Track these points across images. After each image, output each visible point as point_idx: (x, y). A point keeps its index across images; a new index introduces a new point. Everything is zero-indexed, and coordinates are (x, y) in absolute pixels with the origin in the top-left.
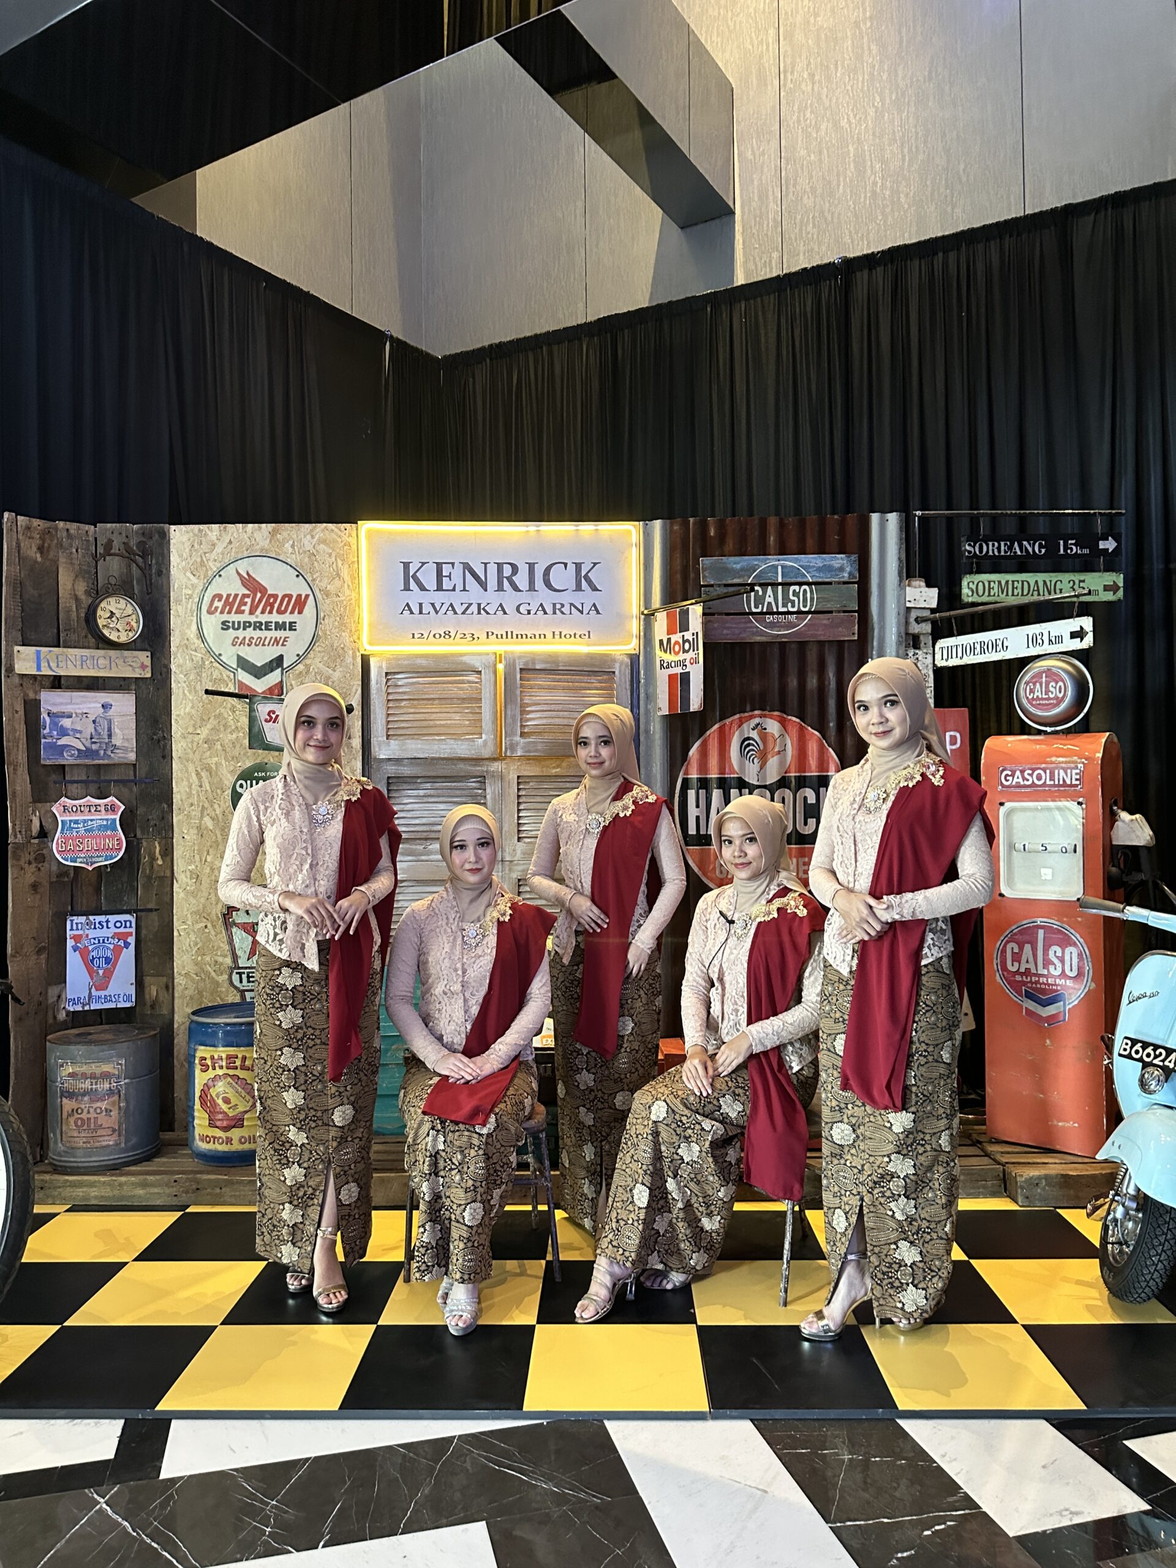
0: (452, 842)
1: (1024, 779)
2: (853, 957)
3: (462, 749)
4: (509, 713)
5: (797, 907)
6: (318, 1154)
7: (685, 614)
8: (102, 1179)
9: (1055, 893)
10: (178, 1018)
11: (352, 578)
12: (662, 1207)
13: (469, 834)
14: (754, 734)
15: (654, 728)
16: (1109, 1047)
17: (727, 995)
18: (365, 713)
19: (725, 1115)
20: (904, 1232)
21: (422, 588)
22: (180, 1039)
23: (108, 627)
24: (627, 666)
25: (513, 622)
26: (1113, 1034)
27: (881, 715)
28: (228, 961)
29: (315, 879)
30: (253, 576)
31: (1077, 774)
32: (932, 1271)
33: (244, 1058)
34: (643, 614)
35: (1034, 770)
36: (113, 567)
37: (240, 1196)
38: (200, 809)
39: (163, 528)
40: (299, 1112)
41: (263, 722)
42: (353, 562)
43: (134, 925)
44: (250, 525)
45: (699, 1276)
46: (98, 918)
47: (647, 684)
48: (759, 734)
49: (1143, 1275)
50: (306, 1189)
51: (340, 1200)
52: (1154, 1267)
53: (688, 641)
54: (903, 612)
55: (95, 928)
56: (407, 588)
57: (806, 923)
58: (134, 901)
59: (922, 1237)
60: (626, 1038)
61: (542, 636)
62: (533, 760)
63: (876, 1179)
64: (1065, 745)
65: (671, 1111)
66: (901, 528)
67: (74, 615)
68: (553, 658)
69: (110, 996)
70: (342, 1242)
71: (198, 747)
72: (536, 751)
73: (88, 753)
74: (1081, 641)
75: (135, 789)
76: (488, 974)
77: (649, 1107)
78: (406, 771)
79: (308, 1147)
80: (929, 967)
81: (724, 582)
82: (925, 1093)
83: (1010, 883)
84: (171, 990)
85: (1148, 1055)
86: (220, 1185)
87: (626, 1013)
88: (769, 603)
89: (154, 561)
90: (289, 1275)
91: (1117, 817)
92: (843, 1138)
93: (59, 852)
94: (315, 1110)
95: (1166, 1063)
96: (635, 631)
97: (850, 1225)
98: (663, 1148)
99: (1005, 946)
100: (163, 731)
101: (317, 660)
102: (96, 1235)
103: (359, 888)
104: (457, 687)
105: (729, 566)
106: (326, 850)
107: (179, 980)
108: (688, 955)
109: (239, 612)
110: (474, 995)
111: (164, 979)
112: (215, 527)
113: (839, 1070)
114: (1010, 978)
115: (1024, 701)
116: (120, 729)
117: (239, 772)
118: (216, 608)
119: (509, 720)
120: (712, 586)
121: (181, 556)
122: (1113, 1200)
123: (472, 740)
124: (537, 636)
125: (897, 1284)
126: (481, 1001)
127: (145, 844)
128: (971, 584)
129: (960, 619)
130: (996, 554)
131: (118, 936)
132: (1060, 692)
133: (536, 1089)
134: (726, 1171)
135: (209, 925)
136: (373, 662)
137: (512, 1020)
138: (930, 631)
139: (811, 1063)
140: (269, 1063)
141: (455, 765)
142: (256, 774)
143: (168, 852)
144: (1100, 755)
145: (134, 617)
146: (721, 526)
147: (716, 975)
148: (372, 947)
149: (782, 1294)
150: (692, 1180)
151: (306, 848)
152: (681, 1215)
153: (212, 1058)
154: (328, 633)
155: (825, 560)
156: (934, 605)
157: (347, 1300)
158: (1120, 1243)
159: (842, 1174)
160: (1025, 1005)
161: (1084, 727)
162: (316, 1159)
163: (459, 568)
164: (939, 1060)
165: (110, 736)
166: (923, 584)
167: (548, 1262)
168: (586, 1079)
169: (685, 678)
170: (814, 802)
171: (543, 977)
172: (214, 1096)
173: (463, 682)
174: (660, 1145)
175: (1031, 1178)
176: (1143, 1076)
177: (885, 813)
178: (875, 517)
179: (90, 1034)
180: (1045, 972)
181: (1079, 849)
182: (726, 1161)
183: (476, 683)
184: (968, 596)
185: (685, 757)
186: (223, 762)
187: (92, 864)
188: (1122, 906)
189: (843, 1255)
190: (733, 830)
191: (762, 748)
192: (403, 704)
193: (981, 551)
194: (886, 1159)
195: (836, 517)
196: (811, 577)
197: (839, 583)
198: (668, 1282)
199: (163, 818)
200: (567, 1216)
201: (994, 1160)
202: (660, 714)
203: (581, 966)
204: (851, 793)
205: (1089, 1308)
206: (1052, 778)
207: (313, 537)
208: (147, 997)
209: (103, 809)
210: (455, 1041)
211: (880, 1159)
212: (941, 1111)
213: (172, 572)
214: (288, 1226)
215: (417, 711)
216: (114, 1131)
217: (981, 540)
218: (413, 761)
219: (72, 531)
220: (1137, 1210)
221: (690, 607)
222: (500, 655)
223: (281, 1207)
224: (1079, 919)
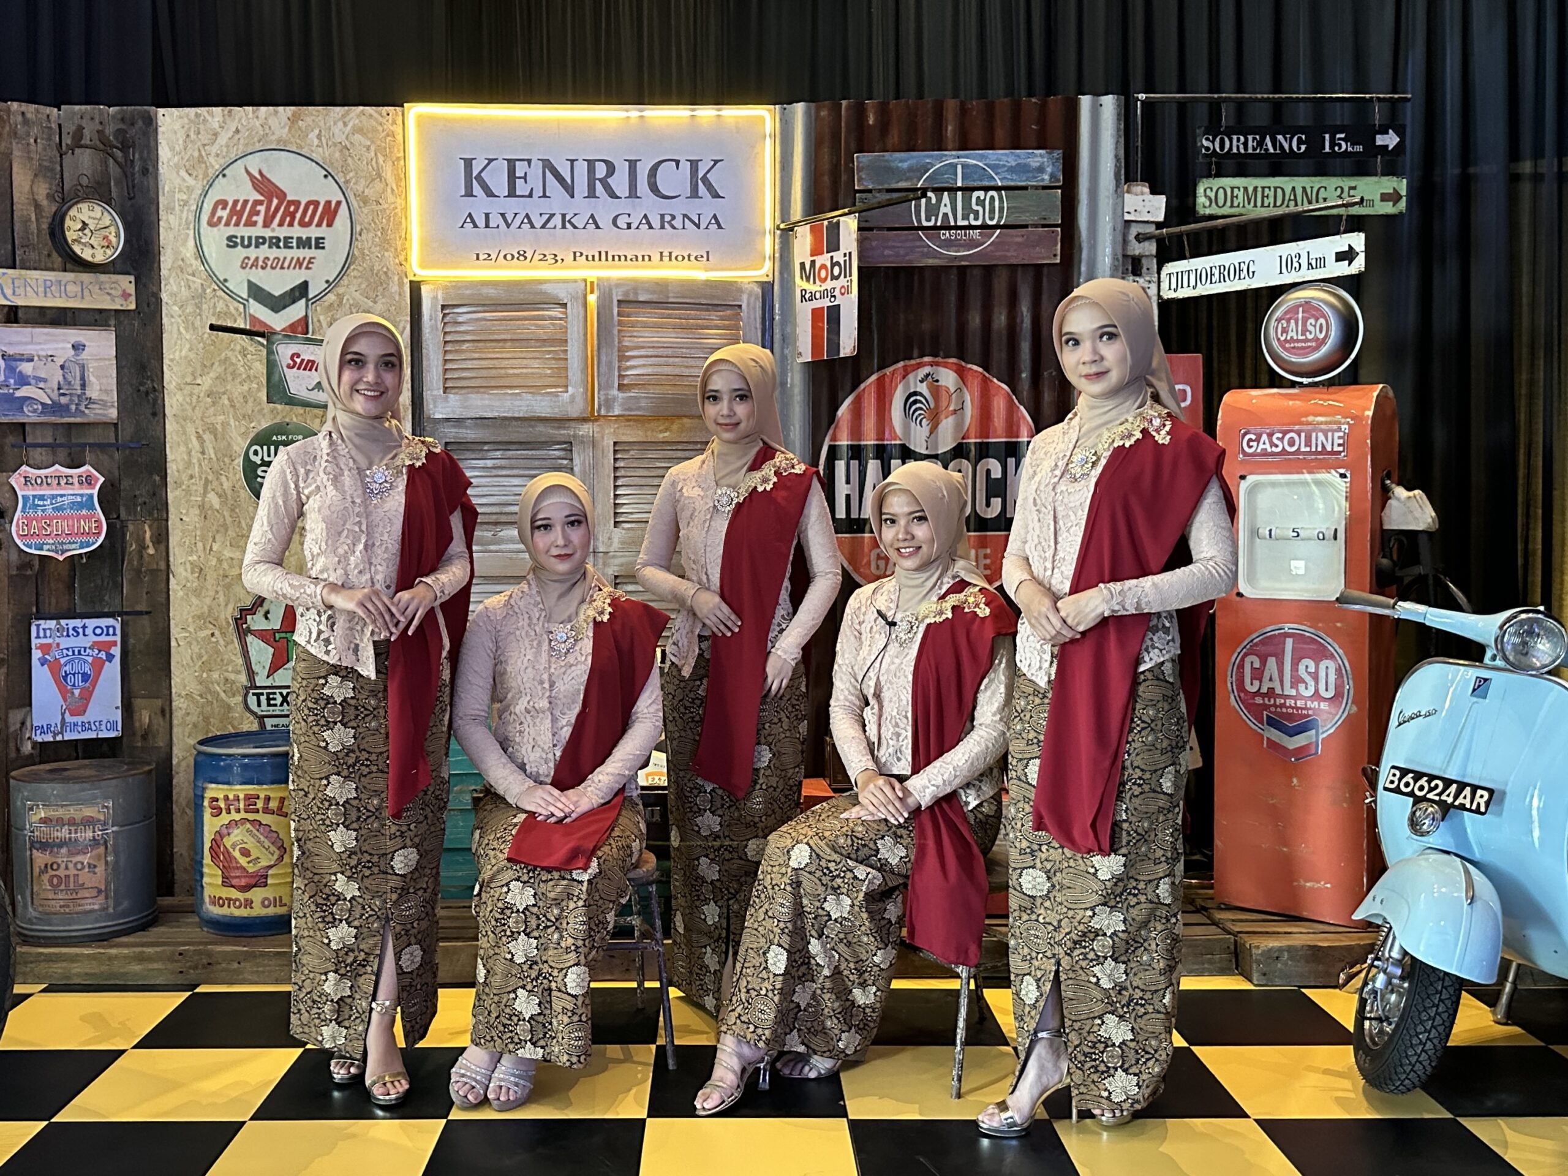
0: (533, 521)
1: (1273, 445)
2: (1052, 662)
3: (542, 406)
4: (604, 358)
5: (977, 605)
6: (372, 910)
7: (835, 228)
8: (86, 951)
9: (1307, 591)
10: (178, 753)
11: (398, 179)
12: (804, 974)
13: (555, 510)
14: (923, 388)
15: (792, 379)
16: (1372, 781)
17: (884, 717)
18: (416, 359)
19: (883, 862)
20: (1112, 1004)
21: (490, 194)
22: (182, 779)
23: (79, 242)
24: (757, 298)
25: (608, 239)
26: (1378, 764)
27: (1095, 351)
28: (243, 679)
29: (371, 564)
30: (268, 176)
31: (1339, 438)
32: (1147, 1053)
33: (268, 799)
34: (778, 228)
35: (1285, 433)
36: (85, 162)
37: (263, 972)
38: (203, 482)
39: (148, 112)
40: (349, 857)
41: (285, 369)
42: (398, 159)
43: (118, 632)
44: (263, 109)
45: (850, 1063)
46: (73, 623)
47: (784, 322)
48: (929, 388)
49: (1407, 1056)
50: (356, 953)
51: (401, 967)
52: (1421, 1047)
53: (838, 263)
54: (1120, 226)
55: (68, 636)
56: (469, 193)
57: (988, 623)
58: (117, 601)
59: (1134, 1010)
60: (762, 771)
61: (647, 258)
62: (635, 421)
63: (1076, 938)
64: (1325, 400)
65: (816, 855)
66: (1119, 115)
67: (33, 226)
68: (662, 286)
69: (89, 723)
70: (402, 1019)
71: (198, 402)
72: (639, 408)
73: (55, 408)
74: (1349, 264)
75: (116, 455)
76: (583, 688)
77: (788, 852)
78: (469, 434)
79: (360, 900)
80: (1147, 673)
81: (886, 186)
82: (1140, 830)
83: (1251, 579)
84: (168, 716)
85: (1421, 788)
86: (239, 958)
87: (763, 740)
88: (945, 215)
89: (137, 156)
90: (333, 1062)
91: (1390, 494)
92: (1034, 887)
93: (20, 536)
94: (370, 854)
95: (1444, 797)
96: (768, 251)
97: (1042, 995)
98: (805, 901)
99: (1243, 660)
100: (153, 381)
101: (353, 288)
102: (83, 1019)
103: (424, 579)
104: (537, 326)
105: (892, 164)
106: (384, 527)
107: (179, 704)
108: (836, 667)
109: (251, 223)
110: (564, 714)
111: (159, 702)
112: (217, 110)
113: (1032, 803)
114: (1248, 700)
115: (1275, 344)
116: (98, 378)
117: (252, 435)
118: (220, 219)
119: (604, 369)
120: (870, 191)
121: (172, 149)
122: (1372, 966)
123: (556, 394)
124: (640, 258)
125: (1102, 1068)
126: (573, 721)
127: (131, 527)
128: (1208, 191)
129: (1194, 236)
130: (1242, 151)
131: (99, 646)
132: (1321, 332)
133: (644, 831)
134: (884, 931)
135: (217, 633)
136: (424, 289)
137: (614, 745)
138: (1154, 252)
139: (992, 797)
140: (311, 796)
141: (532, 427)
142: (275, 438)
143: (162, 537)
144: (1370, 413)
145: (112, 229)
146: (883, 111)
147: (872, 691)
148: (441, 653)
149: (955, 1083)
150: (841, 940)
151: (359, 523)
152: (828, 985)
153: (226, 798)
154: (366, 252)
155: (1019, 156)
156: (1161, 218)
157: (408, 1091)
158: (1379, 1020)
159: (1032, 932)
160: (1266, 734)
161: (1352, 377)
162: (370, 916)
163: (537, 168)
164: (1157, 790)
165: (83, 386)
166: (1147, 190)
167: (658, 1047)
168: (710, 822)
169: (834, 312)
170: (999, 476)
171: (652, 692)
172: (228, 847)
173: (543, 318)
174: (801, 897)
175: (1270, 950)
176: (1414, 813)
177: (1094, 480)
178: (1085, 101)
179: (66, 770)
180: (1293, 692)
181: (1341, 535)
182: (884, 918)
183: (561, 319)
184: (1205, 207)
185: (832, 418)
186: (232, 422)
187: (63, 552)
188: (1392, 601)
189: (1032, 1032)
190: (897, 505)
191: (932, 406)
192: (465, 346)
193: (1222, 147)
194: (1090, 913)
195: (1034, 100)
196: (1001, 180)
197: (1036, 188)
198: (811, 1069)
199: (154, 494)
200: (682, 994)
201: (1223, 929)
202: (799, 360)
203: (705, 681)
204: (1054, 457)
205: (1339, 1101)
206: (1308, 443)
207: (345, 124)
208: (137, 724)
209: (76, 480)
210: (541, 772)
211: (1081, 913)
212: (1159, 853)
213: (161, 171)
214: (332, 1001)
215: (484, 356)
216: (100, 891)
217: (1221, 133)
218: (479, 421)
219: (29, 115)
220: (1402, 978)
221: (841, 219)
222: (592, 283)
223: (324, 977)
224: (1339, 625)
